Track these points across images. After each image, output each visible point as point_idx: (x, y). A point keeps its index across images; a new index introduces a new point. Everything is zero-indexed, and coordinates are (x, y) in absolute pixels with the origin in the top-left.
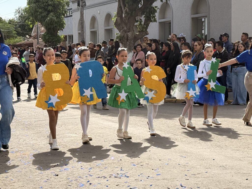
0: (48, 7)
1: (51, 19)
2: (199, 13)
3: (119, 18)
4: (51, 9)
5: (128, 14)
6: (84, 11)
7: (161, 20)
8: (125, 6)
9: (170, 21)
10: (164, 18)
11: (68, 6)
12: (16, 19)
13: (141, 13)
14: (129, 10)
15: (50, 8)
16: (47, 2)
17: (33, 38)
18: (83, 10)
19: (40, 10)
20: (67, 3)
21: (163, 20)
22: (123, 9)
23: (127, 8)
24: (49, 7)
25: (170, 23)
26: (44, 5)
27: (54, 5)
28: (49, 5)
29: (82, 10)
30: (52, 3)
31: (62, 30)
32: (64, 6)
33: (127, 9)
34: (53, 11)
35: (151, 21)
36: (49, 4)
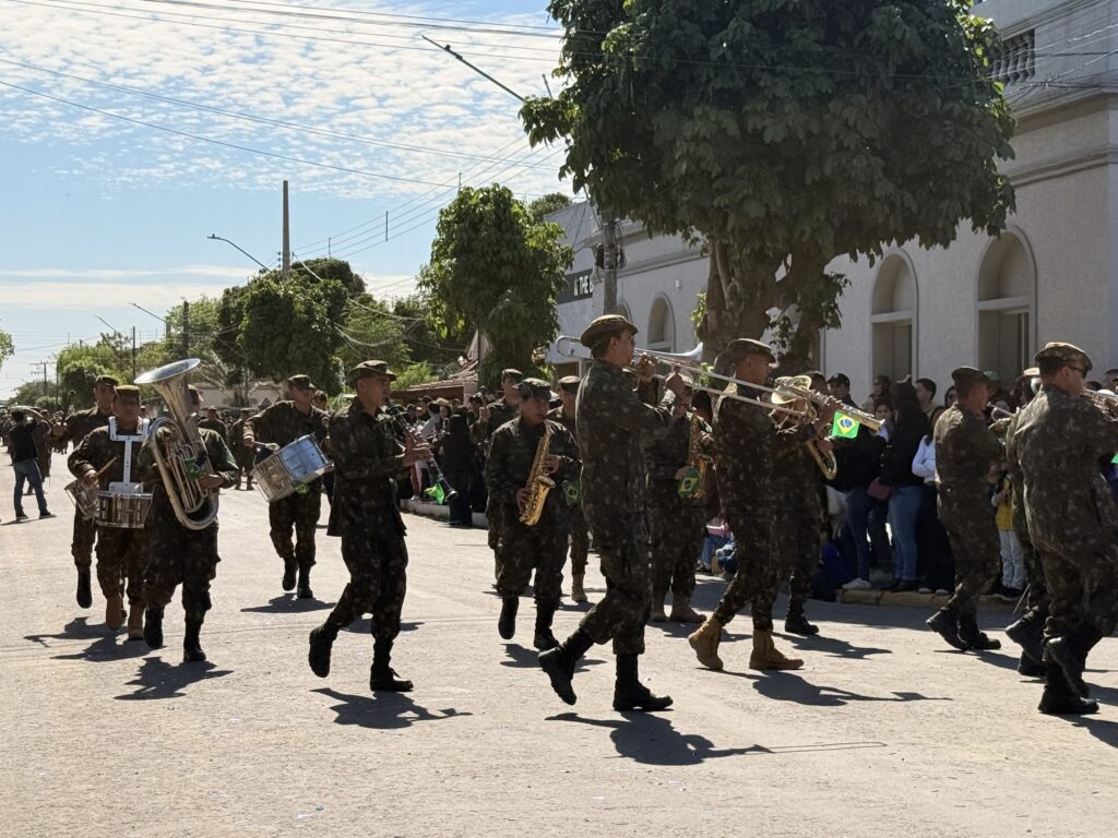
0: (500, 269)
1: (508, 309)
2: (1006, 296)
3: (713, 314)
4: (509, 276)
5: (740, 301)
6: (619, 282)
7: (877, 316)
8: (730, 274)
9: (910, 320)
10: (891, 310)
11: (569, 264)
12: (420, 299)
13: (785, 297)
14: (744, 285)
15: (507, 272)
16: (499, 252)
17: (472, 366)
18: (615, 278)
19: (472, 281)
20: (564, 256)
21: (885, 318)
22: (723, 282)
23: (739, 280)
24: (503, 268)
25: (910, 327)
26: (486, 262)
27: (521, 260)
28: (502, 263)
29: (613, 281)
30: (513, 257)
31: (548, 346)
32: (553, 266)
33: (738, 285)
34: (517, 284)
35: (823, 324)
36: (502, 260)
